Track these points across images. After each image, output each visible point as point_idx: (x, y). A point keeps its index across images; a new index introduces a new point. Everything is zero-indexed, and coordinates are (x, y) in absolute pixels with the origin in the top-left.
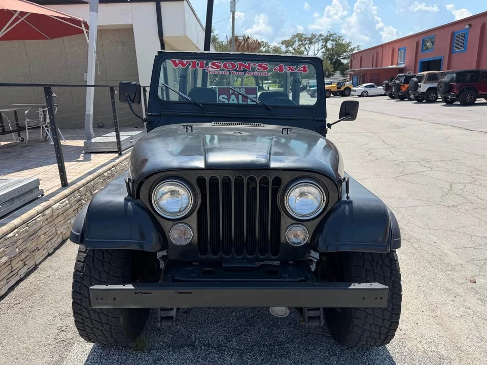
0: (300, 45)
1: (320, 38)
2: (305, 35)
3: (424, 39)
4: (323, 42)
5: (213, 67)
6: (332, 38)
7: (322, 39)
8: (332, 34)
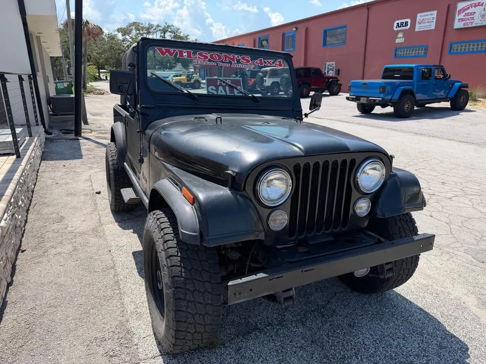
0: (138, 34)
1: (158, 29)
2: (142, 24)
3: (260, 37)
4: (161, 33)
5: (200, 57)
6: (169, 30)
7: (160, 30)
8: (169, 26)
